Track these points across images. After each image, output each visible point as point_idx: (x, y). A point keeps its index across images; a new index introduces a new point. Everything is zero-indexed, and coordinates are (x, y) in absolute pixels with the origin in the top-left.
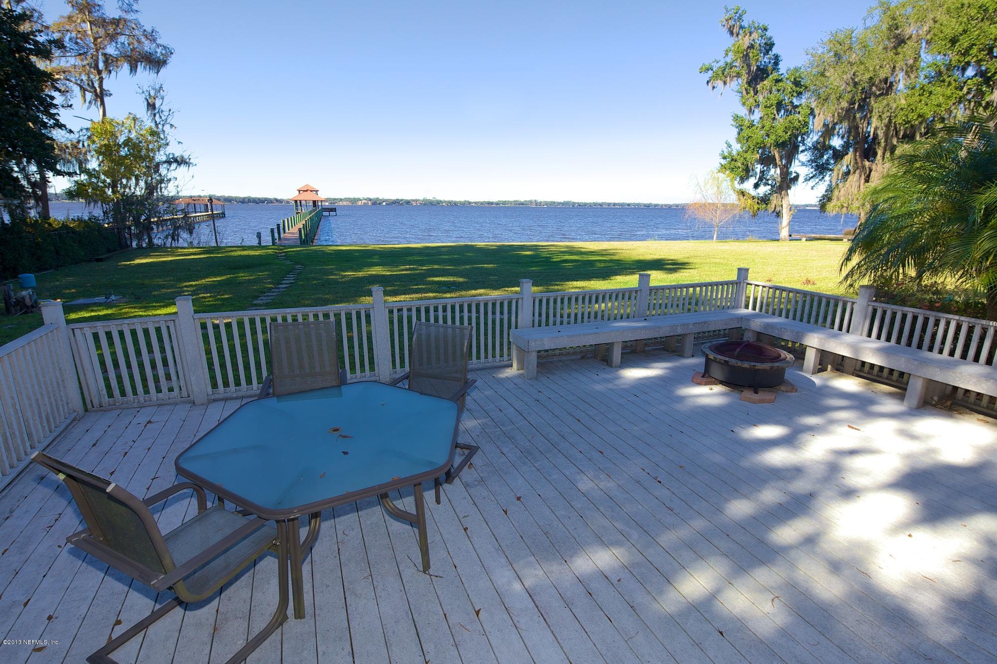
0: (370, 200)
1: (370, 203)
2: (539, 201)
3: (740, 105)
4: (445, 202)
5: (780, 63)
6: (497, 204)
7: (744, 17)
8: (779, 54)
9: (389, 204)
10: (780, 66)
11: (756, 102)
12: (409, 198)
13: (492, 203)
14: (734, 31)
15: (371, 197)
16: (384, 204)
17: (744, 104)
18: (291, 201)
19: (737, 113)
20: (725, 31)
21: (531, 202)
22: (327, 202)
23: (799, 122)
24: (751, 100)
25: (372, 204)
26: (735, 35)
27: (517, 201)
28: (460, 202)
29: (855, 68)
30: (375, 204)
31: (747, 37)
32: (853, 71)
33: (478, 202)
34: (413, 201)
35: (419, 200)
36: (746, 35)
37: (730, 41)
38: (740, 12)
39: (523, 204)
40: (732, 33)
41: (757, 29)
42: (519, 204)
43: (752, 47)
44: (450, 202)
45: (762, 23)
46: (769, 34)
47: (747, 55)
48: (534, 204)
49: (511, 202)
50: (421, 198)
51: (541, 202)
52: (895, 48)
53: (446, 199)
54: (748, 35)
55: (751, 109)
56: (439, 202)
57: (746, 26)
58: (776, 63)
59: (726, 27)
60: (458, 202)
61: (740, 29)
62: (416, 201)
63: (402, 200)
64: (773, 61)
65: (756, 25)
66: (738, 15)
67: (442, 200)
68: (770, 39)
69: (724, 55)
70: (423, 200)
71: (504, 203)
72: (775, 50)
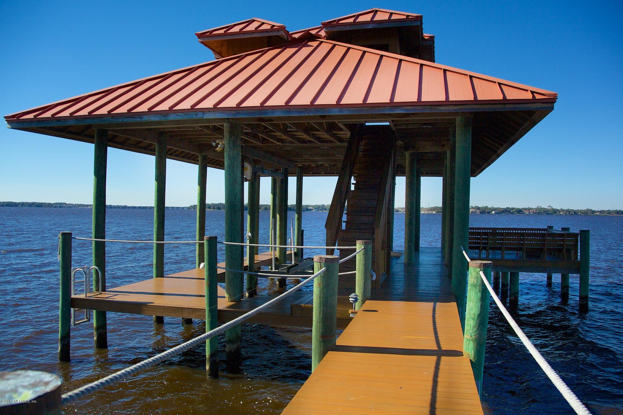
12: (520, 207)
16: (493, 212)
18: (400, 210)
22: (434, 210)
25: (481, 213)
30: (483, 213)
34: (526, 209)
35: (532, 209)
44: (569, 211)
53: (565, 208)
62: (529, 209)
63: (513, 209)
70: (537, 209)
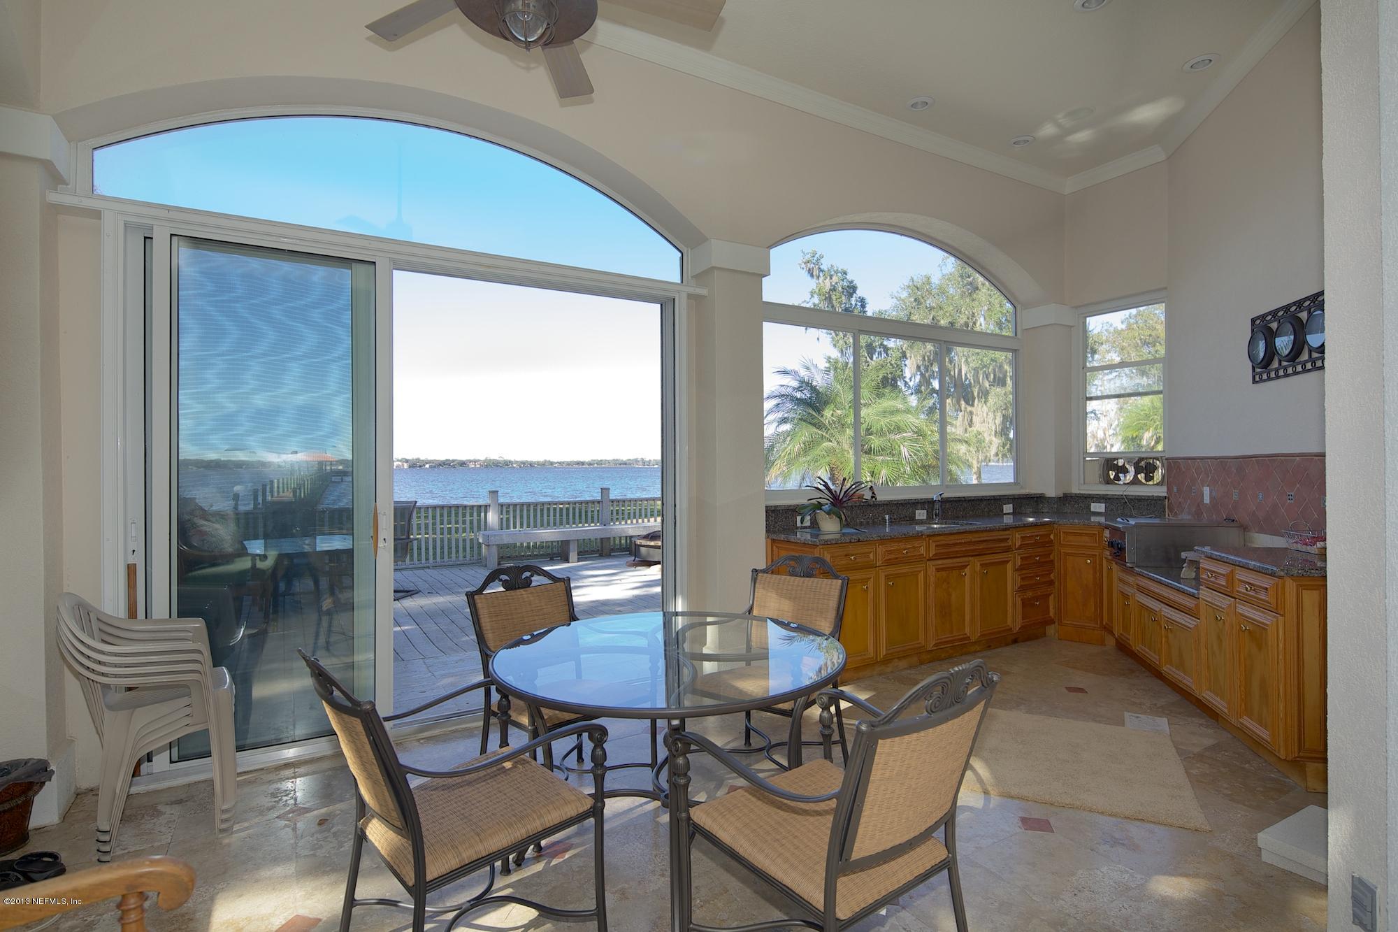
0: (407, 461)
1: (406, 466)
2: (647, 459)
3: (831, 347)
4: (517, 462)
5: (867, 305)
6: (590, 464)
7: (822, 261)
8: (865, 296)
9: (435, 467)
10: (866, 309)
11: (846, 343)
13: (583, 463)
14: (814, 273)
15: (408, 458)
17: (835, 346)
19: (828, 354)
20: (805, 274)
21: (636, 461)
23: (891, 365)
24: (841, 342)
26: (815, 277)
27: (617, 460)
28: (538, 462)
29: (933, 313)
31: (827, 280)
32: (932, 316)
33: (563, 463)
36: (827, 278)
37: (812, 284)
38: (817, 256)
39: (626, 464)
40: (812, 276)
41: (837, 272)
42: (620, 464)
43: (834, 289)
45: (841, 266)
46: (849, 277)
47: (830, 296)
48: (641, 463)
49: (609, 462)
50: (482, 458)
51: (650, 460)
52: (970, 294)
54: (829, 278)
55: (842, 350)
56: (507, 464)
57: (826, 269)
58: (863, 306)
59: (805, 269)
60: (535, 463)
61: (819, 272)
64: (860, 304)
65: (835, 269)
66: (815, 259)
67: (513, 460)
68: (852, 282)
69: (810, 296)
71: (600, 462)
72: (859, 293)
